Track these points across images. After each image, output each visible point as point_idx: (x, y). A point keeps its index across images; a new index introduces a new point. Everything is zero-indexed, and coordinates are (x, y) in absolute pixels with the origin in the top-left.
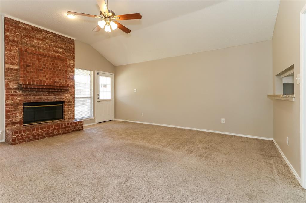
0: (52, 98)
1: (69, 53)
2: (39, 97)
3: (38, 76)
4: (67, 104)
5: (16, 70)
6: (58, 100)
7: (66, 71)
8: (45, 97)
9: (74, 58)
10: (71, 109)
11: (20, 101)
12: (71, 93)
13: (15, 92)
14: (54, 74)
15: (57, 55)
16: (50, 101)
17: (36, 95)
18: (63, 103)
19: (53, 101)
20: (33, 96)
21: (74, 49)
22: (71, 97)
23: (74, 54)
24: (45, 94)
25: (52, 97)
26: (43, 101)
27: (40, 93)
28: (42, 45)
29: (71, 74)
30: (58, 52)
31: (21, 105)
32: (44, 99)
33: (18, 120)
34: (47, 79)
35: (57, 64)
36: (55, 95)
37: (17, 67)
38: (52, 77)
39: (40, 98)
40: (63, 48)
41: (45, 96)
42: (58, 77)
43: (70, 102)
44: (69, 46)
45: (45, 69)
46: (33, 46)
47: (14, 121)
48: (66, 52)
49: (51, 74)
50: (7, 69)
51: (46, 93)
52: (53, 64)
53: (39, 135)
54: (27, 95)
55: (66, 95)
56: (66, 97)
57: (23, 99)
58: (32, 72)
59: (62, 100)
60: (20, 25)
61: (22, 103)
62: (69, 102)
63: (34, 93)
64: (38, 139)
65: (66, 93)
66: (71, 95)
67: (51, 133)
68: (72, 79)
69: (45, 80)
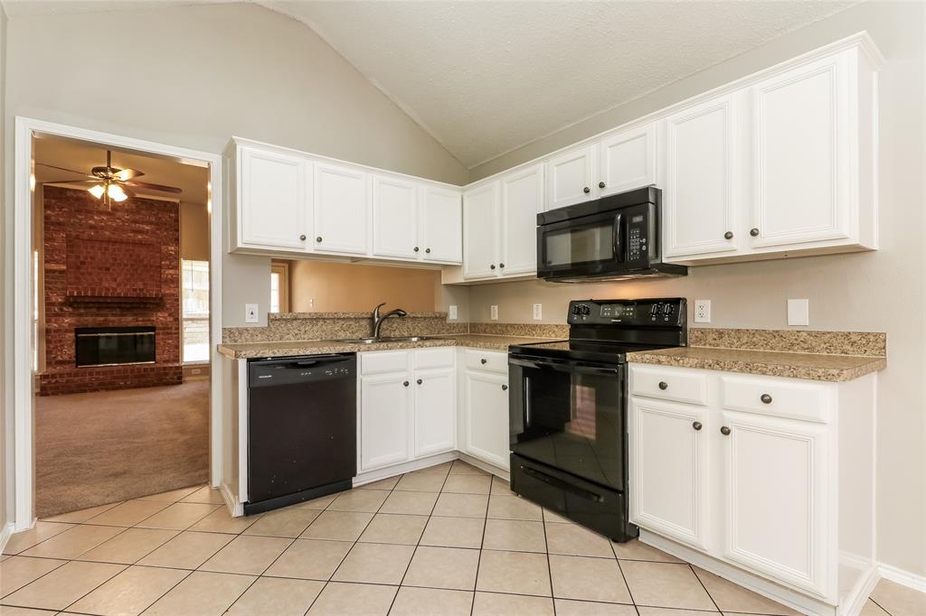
0: (129, 320)
1: (166, 229)
2: (102, 319)
3: (101, 280)
4: (161, 331)
5: (61, 272)
6: (140, 324)
7: (160, 267)
8: (115, 318)
9: (177, 239)
10: (170, 341)
11: (70, 324)
12: (171, 309)
13: (62, 310)
14: (132, 275)
15: (140, 237)
16: (124, 325)
17: (98, 315)
18: (153, 329)
19: (130, 325)
20: (92, 316)
21: (177, 221)
22: (171, 319)
23: (177, 230)
24: (114, 312)
25: (130, 318)
26: (111, 325)
27: (106, 311)
28: (110, 223)
30: (141, 232)
31: (71, 332)
32: (113, 322)
33: (66, 357)
34: (119, 285)
35: (138, 256)
36: (135, 315)
37: (64, 267)
38: (128, 280)
39: (106, 320)
40: (151, 223)
41: (113, 315)
42: (143, 280)
43: (168, 328)
44: (165, 217)
45: (115, 267)
46: (91, 227)
47: (59, 358)
48: (158, 229)
49: (126, 275)
50: (47, 271)
51: (118, 311)
52: (131, 256)
53: (86, 385)
54: (81, 315)
55: (159, 314)
56: (160, 317)
57: (73, 322)
58: (90, 274)
59: (149, 324)
60: (69, 194)
61: (73, 328)
62: (164, 329)
63: (94, 310)
64: (85, 391)
65: (159, 311)
66: (170, 315)
67: (110, 383)
68: (172, 282)
69: (114, 286)
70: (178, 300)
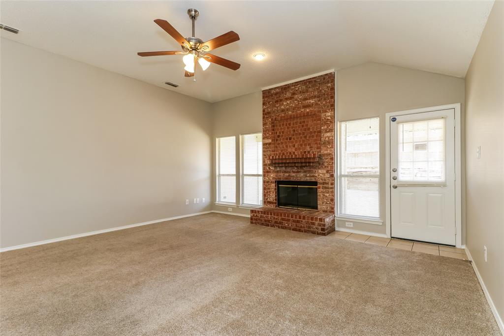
0: (301, 176)
1: (325, 99)
2: (287, 174)
3: (287, 147)
4: (321, 186)
5: (270, 144)
6: (308, 179)
7: (320, 132)
8: (294, 174)
9: (333, 105)
10: (327, 195)
11: (273, 178)
12: (328, 167)
13: (269, 168)
14: (303, 141)
15: (308, 110)
16: (299, 179)
17: (285, 172)
18: (315, 183)
19: (302, 180)
20: (283, 173)
21: (333, 89)
22: (328, 175)
23: (333, 97)
24: (294, 170)
25: (302, 174)
26: (292, 179)
27: (289, 169)
28: (291, 105)
29: (328, 134)
30: (308, 106)
31: (273, 183)
32: (293, 176)
33: (271, 200)
35: (307, 125)
36: (305, 172)
37: (270, 141)
38: (301, 145)
39: (289, 176)
40: (315, 97)
41: (294, 172)
42: (309, 144)
43: (326, 183)
44: (325, 88)
45: (294, 137)
46: (283, 111)
47: (269, 200)
48: (319, 101)
49: (300, 141)
50: (264, 144)
51: (295, 169)
52: (303, 126)
54: (278, 172)
55: (320, 171)
56: (320, 174)
57: (274, 176)
58: (282, 143)
59: (313, 180)
60: (273, 91)
61: (274, 181)
62: (323, 183)
63: (284, 168)
65: (319, 168)
66: (327, 172)
68: (329, 143)
69: (294, 151)
70: (332, 159)
